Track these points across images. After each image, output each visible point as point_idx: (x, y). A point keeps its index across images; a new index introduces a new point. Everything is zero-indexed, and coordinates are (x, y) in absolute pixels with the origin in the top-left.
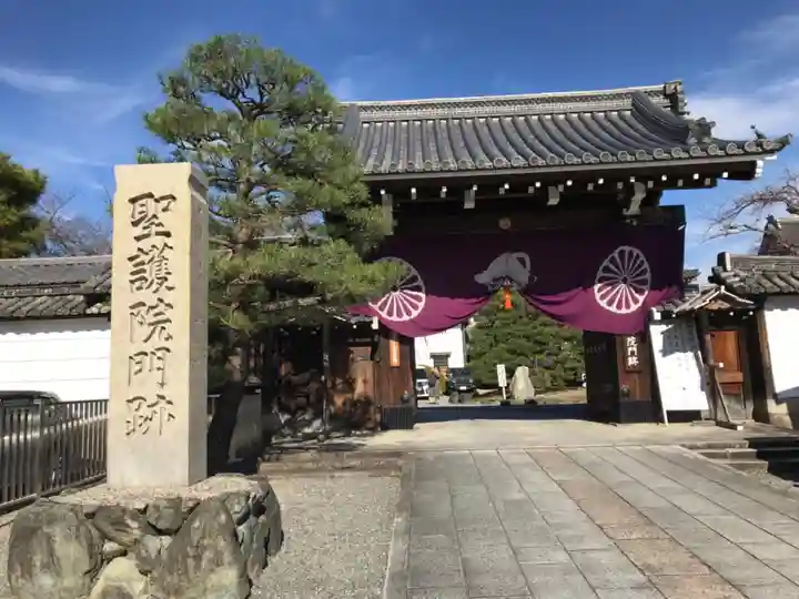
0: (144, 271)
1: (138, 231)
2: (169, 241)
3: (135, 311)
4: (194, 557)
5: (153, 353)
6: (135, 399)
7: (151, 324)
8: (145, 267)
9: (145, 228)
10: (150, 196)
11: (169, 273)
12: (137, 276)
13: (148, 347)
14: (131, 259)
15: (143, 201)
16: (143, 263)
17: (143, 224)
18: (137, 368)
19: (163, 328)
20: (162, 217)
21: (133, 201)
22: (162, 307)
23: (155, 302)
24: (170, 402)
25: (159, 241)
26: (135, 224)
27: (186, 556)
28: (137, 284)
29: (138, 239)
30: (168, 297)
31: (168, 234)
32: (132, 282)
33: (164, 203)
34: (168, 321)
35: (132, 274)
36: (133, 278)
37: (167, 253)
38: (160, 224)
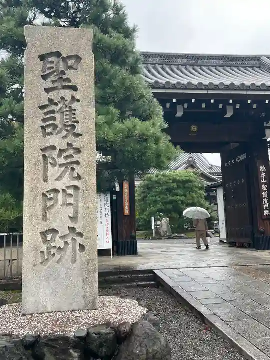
0: (54, 119)
1: (49, 84)
2: (78, 96)
3: (47, 154)
5: (64, 191)
6: (48, 231)
7: (61, 166)
8: (55, 115)
9: (53, 82)
10: (58, 55)
11: (78, 122)
12: (47, 123)
13: (60, 186)
14: (42, 108)
15: (52, 59)
16: (53, 112)
17: (52, 78)
18: (50, 203)
19: (73, 169)
20: (70, 74)
21: (42, 58)
22: (71, 152)
23: (64, 146)
24: (81, 235)
25: (68, 94)
26: (45, 78)
28: (49, 130)
29: (48, 91)
30: (77, 142)
31: (75, 89)
32: (43, 128)
33: (71, 62)
34: (78, 163)
35: (44, 120)
36: (45, 124)
37: (75, 105)
38: (68, 80)
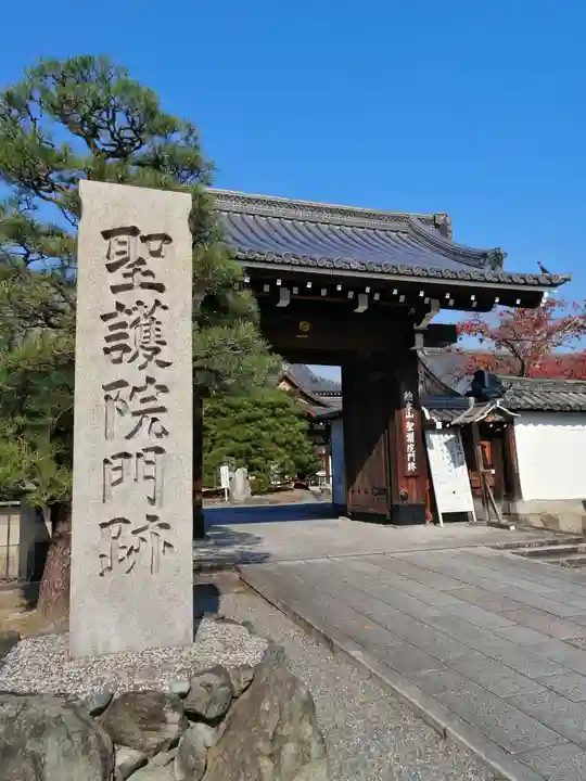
0: (125, 336)
1: (117, 278)
2: (163, 298)
3: (113, 394)
4: (271, 756)
5: (139, 455)
6: (113, 522)
7: (135, 414)
8: (127, 330)
9: (125, 275)
10: (134, 231)
11: (164, 343)
12: (114, 343)
13: (133, 446)
14: (105, 318)
15: (123, 238)
16: (124, 325)
17: (123, 269)
18: (116, 476)
19: (154, 420)
20: (152, 264)
21: (107, 235)
22: (151, 391)
23: (141, 382)
24: (165, 526)
25: (149, 297)
26: (111, 268)
27: (257, 755)
28: (116, 355)
29: (115, 289)
30: (161, 376)
31: (160, 288)
32: (107, 351)
33: (155, 245)
34: (162, 410)
35: (108, 339)
36: (109, 345)
37: (159, 314)
38: (148, 273)
